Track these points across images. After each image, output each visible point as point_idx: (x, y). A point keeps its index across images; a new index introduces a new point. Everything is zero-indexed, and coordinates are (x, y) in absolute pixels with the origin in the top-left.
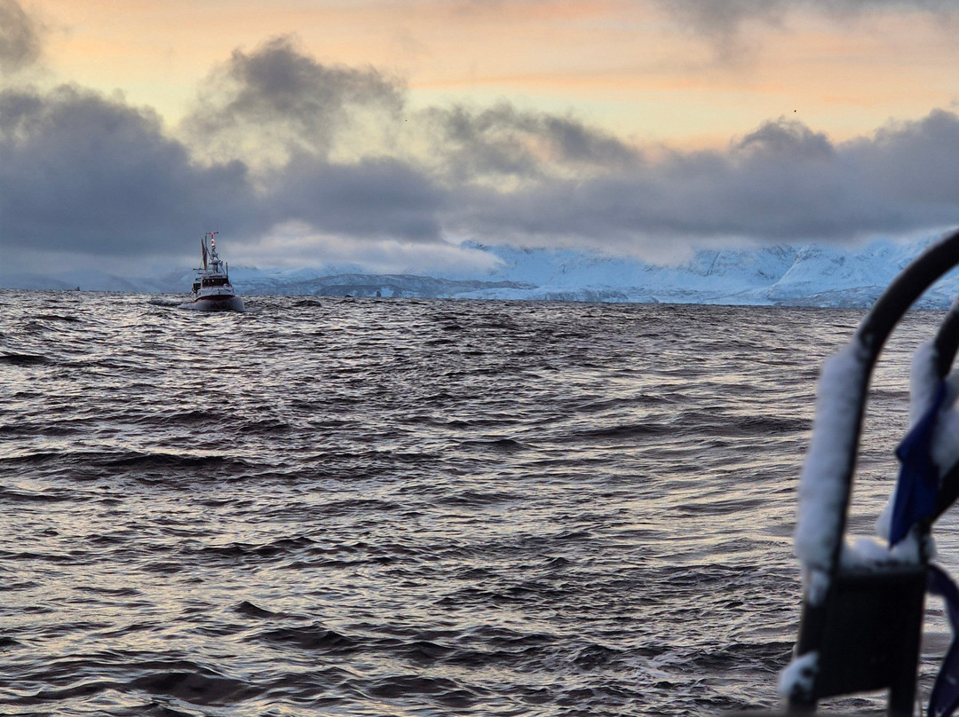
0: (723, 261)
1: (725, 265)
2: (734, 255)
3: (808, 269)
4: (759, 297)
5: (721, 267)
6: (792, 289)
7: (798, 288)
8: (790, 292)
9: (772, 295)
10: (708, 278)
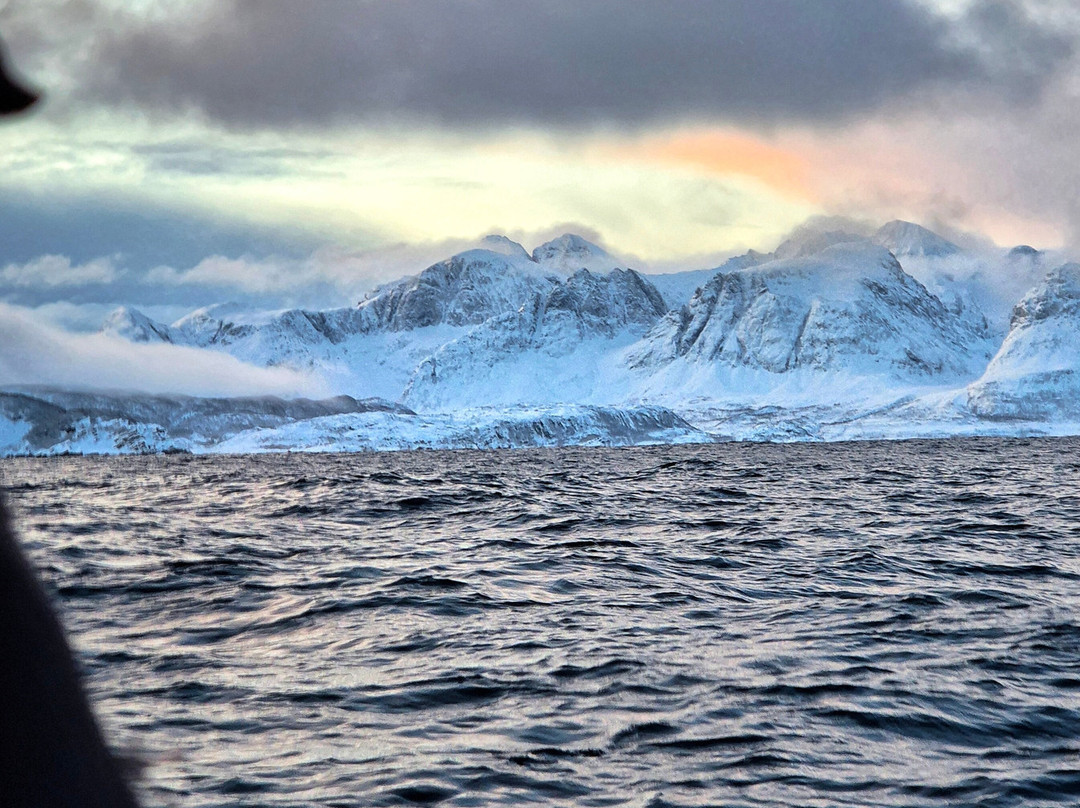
0: (820, 334)
1: (829, 342)
2: (846, 320)
3: (1056, 342)
4: (953, 412)
5: (819, 349)
6: (1027, 390)
7: (1045, 387)
8: (1028, 398)
9: (985, 406)
10: (791, 375)
